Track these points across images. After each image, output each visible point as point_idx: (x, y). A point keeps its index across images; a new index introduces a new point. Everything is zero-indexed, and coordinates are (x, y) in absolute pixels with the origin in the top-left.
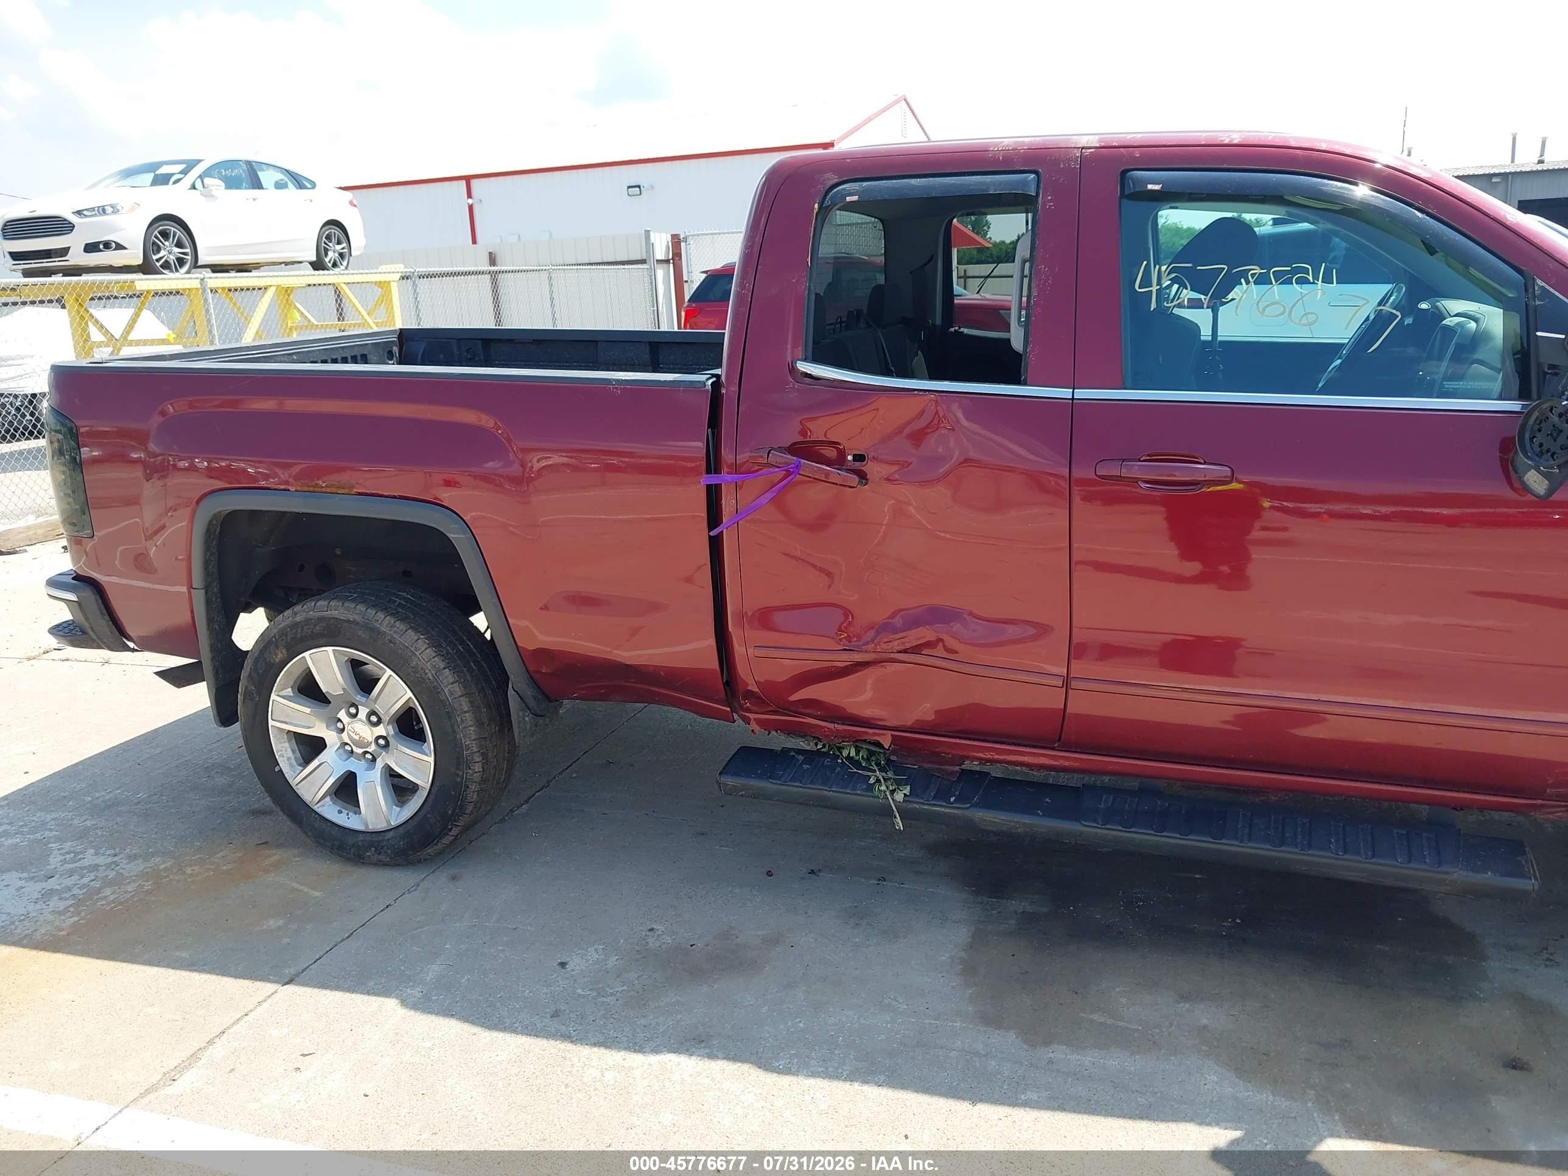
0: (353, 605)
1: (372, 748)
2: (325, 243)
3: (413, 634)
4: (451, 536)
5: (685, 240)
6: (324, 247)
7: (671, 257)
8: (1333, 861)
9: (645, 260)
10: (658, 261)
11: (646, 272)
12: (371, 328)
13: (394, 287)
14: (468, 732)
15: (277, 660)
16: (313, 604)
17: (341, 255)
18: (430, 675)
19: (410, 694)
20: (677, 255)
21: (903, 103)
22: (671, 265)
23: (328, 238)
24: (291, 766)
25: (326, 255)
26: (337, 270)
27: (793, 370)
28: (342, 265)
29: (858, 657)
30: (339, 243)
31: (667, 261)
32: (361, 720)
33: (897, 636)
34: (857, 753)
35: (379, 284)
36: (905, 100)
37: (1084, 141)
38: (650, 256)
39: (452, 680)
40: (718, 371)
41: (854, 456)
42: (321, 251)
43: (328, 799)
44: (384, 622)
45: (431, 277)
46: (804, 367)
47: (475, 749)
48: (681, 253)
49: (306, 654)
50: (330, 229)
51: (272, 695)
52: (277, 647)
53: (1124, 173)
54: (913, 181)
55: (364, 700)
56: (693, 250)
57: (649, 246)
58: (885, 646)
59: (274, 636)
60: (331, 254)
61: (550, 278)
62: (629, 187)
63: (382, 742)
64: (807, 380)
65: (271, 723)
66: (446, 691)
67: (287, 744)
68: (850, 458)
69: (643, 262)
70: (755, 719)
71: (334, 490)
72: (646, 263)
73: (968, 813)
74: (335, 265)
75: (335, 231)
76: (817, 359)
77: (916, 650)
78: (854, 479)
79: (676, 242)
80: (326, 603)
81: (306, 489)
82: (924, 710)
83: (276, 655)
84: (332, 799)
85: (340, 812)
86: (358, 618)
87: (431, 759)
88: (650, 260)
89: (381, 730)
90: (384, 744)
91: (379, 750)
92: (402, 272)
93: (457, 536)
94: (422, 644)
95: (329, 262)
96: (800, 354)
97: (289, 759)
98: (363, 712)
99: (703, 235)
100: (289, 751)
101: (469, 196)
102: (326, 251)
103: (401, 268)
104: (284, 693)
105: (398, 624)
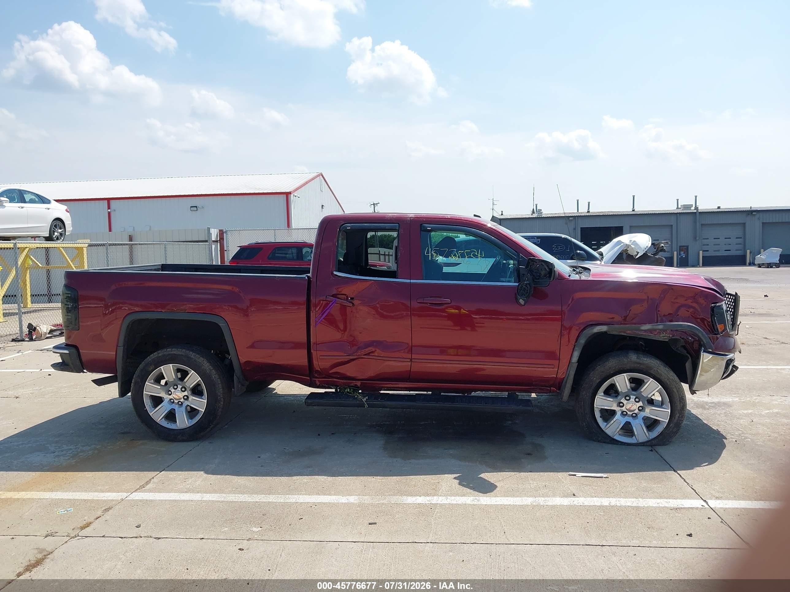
0: (181, 350)
1: (182, 400)
2: (54, 228)
3: (202, 358)
4: (220, 325)
5: (226, 232)
6: (53, 230)
7: (218, 239)
8: (483, 407)
9: (207, 241)
10: (213, 241)
11: (207, 246)
12: (73, 269)
13: (85, 249)
14: (220, 391)
15: (150, 370)
16: (166, 350)
17: (61, 234)
18: (208, 372)
19: (200, 379)
20: (222, 239)
21: (321, 176)
22: (219, 243)
23: (55, 226)
24: (150, 408)
25: (54, 234)
26: (59, 241)
27: (332, 274)
28: (61, 239)
29: (351, 357)
30: (60, 229)
31: (217, 241)
32: (178, 390)
33: (363, 350)
34: (350, 390)
35: (77, 248)
36: (322, 175)
37: (411, 215)
38: (210, 239)
39: (215, 373)
40: (309, 275)
41: (351, 298)
42: (51, 232)
43: (163, 419)
44: (192, 355)
45: (95, 246)
46: (335, 273)
47: (222, 397)
48: (224, 238)
49: (162, 367)
50: (56, 222)
51: (146, 382)
52: (151, 365)
53: (421, 224)
54: (365, 224)
55: (180, 383)
56: (229, 237)
57: (209, 234)
58: (359, 353)
59: (150, 361)
60: (56, 234)
61: (165, 248)
62: (191, 207)
63: (186, 397)
64: (337, 277)
65: (144, 392)
66: (213, 377)
67: (149, 401)
68: (349, 298)
69: (206, 241)
70: (318, 380)
71: (179, 311)
72: (207, 242)
73: (384, 403)
74: (58, 239)
75: (59, 223)
76: (339, 271)
77: (368, 354)
78: (351, 305)
79: (222, 233)
80: (171, 349)
81: (169, 311)
82: (371, 373)
83: (150, 368)
84: (165, 419)
85: (168, 423)
86: (183, 354)
87: (206, 401)
88: (210, 241)
89: (186, 393)
90: (186, 398)
91: (184, 401)
92: (89, 243)
93: (222, 325)
94: (205, 362)
95: (55, 237)
96: (334, 269)
97: (150, 405)
98: (180, 387)
99: (234, 230)
100: (150, 403)
101: (109, 208)
102: (54, 232)
103: (88, 241)
104: (150, 382)
105: (197, 355)
